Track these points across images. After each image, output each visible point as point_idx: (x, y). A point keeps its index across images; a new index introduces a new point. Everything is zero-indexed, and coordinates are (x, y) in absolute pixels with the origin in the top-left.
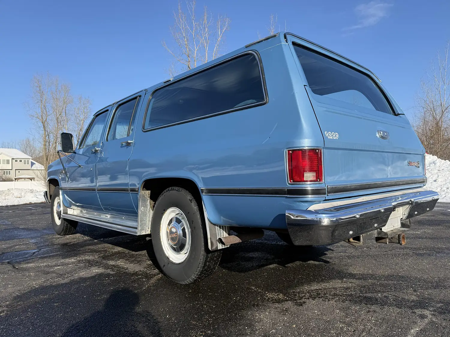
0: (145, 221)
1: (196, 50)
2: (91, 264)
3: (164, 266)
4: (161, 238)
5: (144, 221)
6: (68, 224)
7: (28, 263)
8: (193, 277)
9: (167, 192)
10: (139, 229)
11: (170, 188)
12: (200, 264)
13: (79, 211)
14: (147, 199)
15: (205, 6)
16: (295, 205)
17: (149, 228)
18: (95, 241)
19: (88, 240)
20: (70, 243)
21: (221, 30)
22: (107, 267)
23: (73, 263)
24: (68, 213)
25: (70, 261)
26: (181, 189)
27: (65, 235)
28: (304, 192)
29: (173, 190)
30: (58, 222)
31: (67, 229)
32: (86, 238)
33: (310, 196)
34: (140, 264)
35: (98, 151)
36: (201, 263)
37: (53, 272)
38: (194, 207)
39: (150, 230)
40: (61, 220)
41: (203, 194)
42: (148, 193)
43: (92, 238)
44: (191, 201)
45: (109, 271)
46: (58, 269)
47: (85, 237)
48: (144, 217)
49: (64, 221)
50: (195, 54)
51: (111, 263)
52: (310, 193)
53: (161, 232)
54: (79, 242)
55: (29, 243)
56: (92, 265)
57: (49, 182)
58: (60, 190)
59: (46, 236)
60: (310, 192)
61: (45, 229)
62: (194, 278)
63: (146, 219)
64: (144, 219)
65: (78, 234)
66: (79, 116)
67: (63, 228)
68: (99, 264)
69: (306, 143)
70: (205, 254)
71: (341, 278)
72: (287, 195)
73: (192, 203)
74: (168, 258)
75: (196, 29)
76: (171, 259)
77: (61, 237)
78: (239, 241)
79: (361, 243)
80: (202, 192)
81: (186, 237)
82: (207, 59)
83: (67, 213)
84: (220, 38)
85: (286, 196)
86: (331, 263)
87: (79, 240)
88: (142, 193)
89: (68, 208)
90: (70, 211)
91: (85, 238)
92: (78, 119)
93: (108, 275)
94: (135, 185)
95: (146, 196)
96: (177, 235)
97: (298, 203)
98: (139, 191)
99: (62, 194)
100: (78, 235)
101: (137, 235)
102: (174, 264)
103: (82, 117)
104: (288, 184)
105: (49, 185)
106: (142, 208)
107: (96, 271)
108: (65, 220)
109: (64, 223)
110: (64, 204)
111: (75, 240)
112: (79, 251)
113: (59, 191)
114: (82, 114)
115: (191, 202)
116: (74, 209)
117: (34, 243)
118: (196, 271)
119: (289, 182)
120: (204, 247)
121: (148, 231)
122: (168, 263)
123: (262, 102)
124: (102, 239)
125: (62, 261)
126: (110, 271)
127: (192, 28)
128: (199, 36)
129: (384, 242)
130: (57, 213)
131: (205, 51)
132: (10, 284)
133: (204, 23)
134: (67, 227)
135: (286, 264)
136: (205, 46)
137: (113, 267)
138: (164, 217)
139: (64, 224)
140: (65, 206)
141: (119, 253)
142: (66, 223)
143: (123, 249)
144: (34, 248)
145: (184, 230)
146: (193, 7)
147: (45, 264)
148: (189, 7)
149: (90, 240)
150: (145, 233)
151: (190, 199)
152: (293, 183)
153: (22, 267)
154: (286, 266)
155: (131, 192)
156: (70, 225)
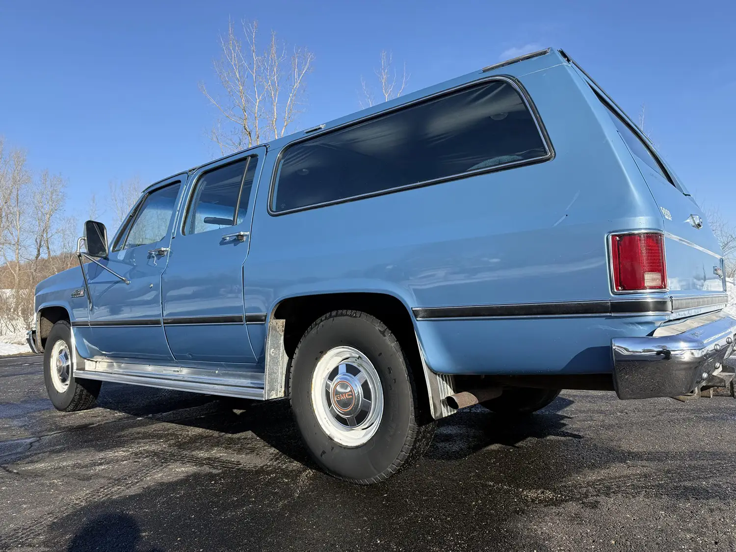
0: (276, 373)
1: (258, 100)
2: (162, 459)
3: (324, 452)
4: (314, 402)
5: (274, 375)
6: (83, 390)
7: (32, 462)
8: (390, 470)
9: (326, 318)
10: (267, 388)
11: (334, 313)
12: (405, 444)
13: (106, 364)
14: (279, 334)
15: (273, 31)
16: (624, 330)
17: (281, 387)
18: (138, 419)
19: (125, 418)
20: (93, 424)
21: (300, 71)
22: (199, 462)
23: (125, 458)
24: (86, 369)
25: (116, 454)
26: (358, 313)
27: (74, 411)
28: (640, 307)
29: (342, 315)
30: (61, 387)
31: (80, 399)
32: (119, 414)
33: (650, 313)
34: (257, 454)
35: (165, 253)
36: (408, 443)
37: (97, 476)
38: (390, 343)
39: (283, 389)
40: (68, 382)
41: (418, 319)
42: (282, 322)
43: (129, 413)
44: (383, 333)
45: (206, 469)
46: (103, 469)
47: (116, 413)
48: (275, 367)
49: (76, 383)
50: (257, 107)
51: (202, 454)
52: (651, 309)
53: (313, 392)
54: (107, 421)
55: (10, 427)
56: (166, 461)
57: (40, 313)
58: (71, 327)
59: (36, 414)
60: (651, 306)
61: (25, 402)
62: (391, 472)
63: (278, 370)
64: (275, 371)
65: (98, 408)
66: (42, 207)
67: (74, 398)
68: (179, 457)
69: (641, 224)
70: (416, 427)
71: (623, 460)
72: (610, 312)
73: (385, 338)
74: (330, 439)
75: (259, 67)
76: (336, 440)
77: (68, 415)
78: (476, 402)
79: (695, 395)
80: (416, 316)
81: (370, 399)
82: (275, 117)
83: (83, 369)
84: (297, 85)
85: (608, 314)
86: (583, 437)
87: (106, 418)
88: (272, 323)
89: (86, 360)
90: (89, 366)
91: (116, 415)
92: (40, 212)
93: (211, 476)
94: (259, 310)
95: (278, 330)
96: (352, 395)
97: (631, 327)
98: (268, 319)
99: (75, 335)
100: (99, 410)
101: (264, 400)
102: (345, 448)
103: (47, 208)
104: (612, 294)
105: (41, 320)
106: (273, 350)
107: (180, 470)
108: (79, 381)
109: (77, 388)
110: (78, 353)
111: (99, 418)
112: (119, 437)
113: (70, 329)
114: (48, 202)
115: (385, 336)
116: (96, 362)
117: (21, 427)
118: (397, 459)
119: (615, 290)
120: (413, 414)
121: (280, 392)
122: (333, 448)
123: (541, 157)
124: (150, 415)
125: (102, 455)
126: (208, 468)
127: (251, 65)
128: (262, 79)
129: (705, 395)
130: (59, 370)
131: (272, 104)
132: (25, 503)
133: (272, 59)
134: (81, 395)
135: (518, 442)
136: (273, 95)
137: (211, 461)
138: (319, 364)
139: (76, 390)
140: (81, 356)
141: (201, 437)
142: (80, 388)
143: (204, 430)
144: (27, 435)
145: (365, 386)
146: (253, 31)
147: (70, 463)
148: (247, 30)
149: (127, 418)
150: (277, 395)
151: (380, 331)
152: (621, 291)
153: (25, 470)
154: (517, 445)
155: (247, 323)
156: (88, 391)
